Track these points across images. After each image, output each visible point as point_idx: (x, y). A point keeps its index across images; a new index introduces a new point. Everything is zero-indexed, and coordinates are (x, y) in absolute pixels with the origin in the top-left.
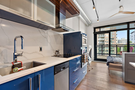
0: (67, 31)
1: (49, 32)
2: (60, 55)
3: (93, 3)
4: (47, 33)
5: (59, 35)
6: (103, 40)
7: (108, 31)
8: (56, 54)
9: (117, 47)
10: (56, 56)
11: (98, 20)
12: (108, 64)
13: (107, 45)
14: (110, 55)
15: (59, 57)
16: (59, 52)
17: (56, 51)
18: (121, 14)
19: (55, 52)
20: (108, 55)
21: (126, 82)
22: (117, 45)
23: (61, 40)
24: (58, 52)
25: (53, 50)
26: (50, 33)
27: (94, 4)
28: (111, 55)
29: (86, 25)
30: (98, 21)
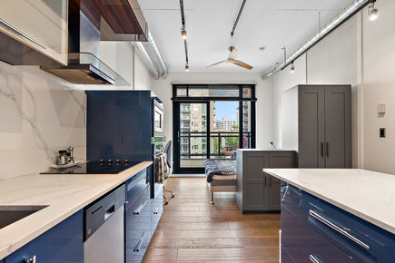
0: (105, 82)
1: (25, 74)
2: (76, 166)
3: (183, 19)
4: (19, 78)
5: (71, 92)
6: (188, 118)
7: (205, 98)
8: (57, 163)
9: (219, 137)
10: (61, 171)
11: (187, 67)
12: (210, 180)
13: (203, 133)
14: (208, 158)
15: (70, 173)
16: (74, 154)
17: (61, 152)
18: (231, 65)
19: (54, 156)
20: (206, 157)
21: (245, 212)
22: (219, 133)
23: (79, 112)
24: (69, 154)
25: (46, 149)
26: (31, 79)
27: (183, 23)
28: (212, 157)
29: (151, 74)
30: (187, 70)
